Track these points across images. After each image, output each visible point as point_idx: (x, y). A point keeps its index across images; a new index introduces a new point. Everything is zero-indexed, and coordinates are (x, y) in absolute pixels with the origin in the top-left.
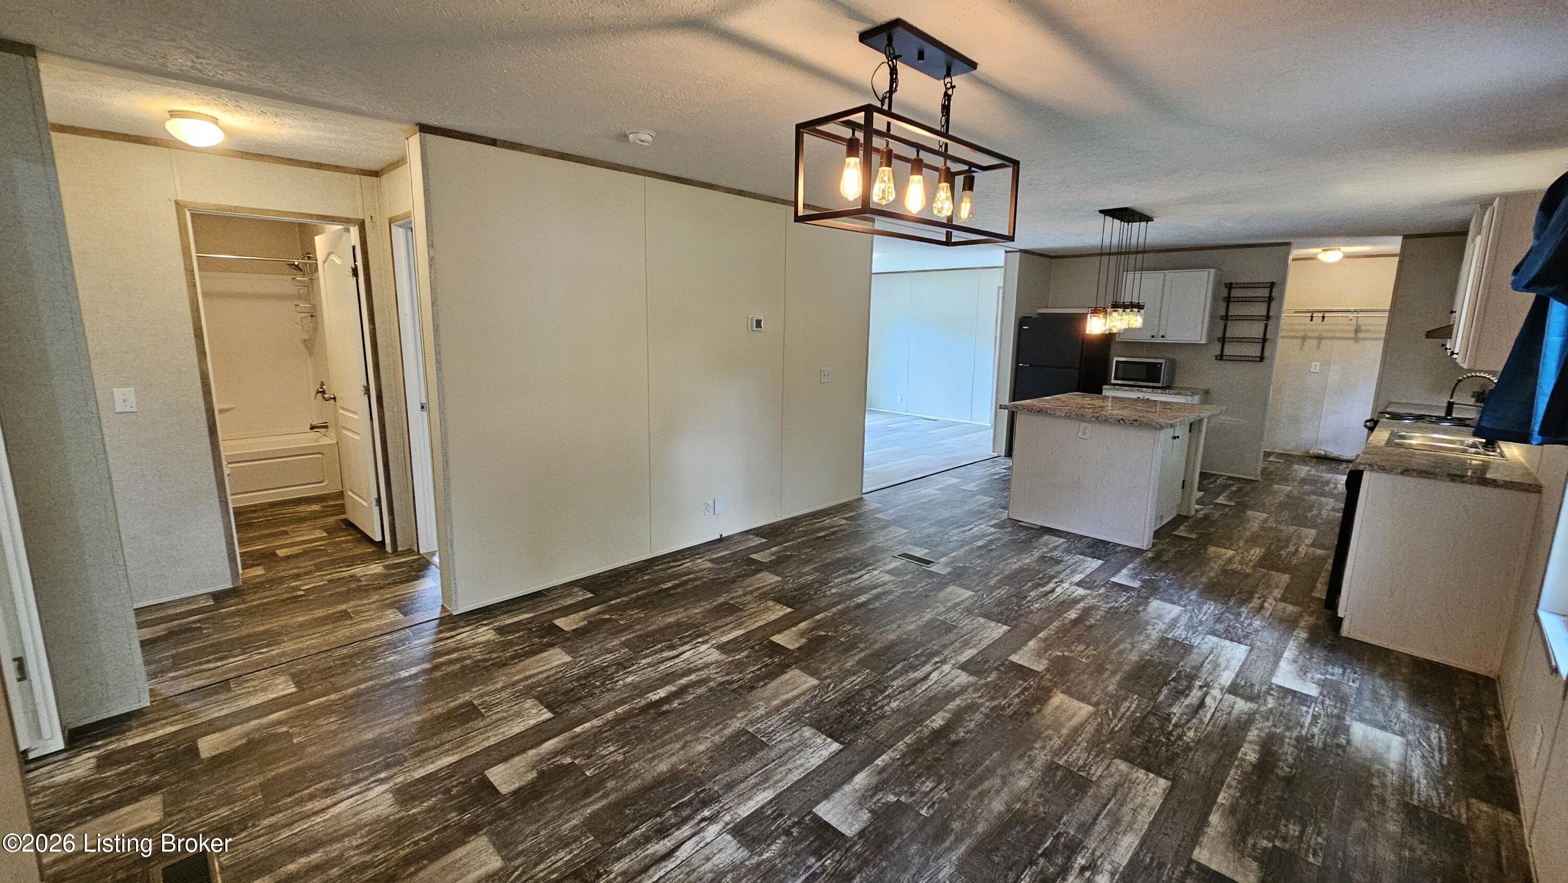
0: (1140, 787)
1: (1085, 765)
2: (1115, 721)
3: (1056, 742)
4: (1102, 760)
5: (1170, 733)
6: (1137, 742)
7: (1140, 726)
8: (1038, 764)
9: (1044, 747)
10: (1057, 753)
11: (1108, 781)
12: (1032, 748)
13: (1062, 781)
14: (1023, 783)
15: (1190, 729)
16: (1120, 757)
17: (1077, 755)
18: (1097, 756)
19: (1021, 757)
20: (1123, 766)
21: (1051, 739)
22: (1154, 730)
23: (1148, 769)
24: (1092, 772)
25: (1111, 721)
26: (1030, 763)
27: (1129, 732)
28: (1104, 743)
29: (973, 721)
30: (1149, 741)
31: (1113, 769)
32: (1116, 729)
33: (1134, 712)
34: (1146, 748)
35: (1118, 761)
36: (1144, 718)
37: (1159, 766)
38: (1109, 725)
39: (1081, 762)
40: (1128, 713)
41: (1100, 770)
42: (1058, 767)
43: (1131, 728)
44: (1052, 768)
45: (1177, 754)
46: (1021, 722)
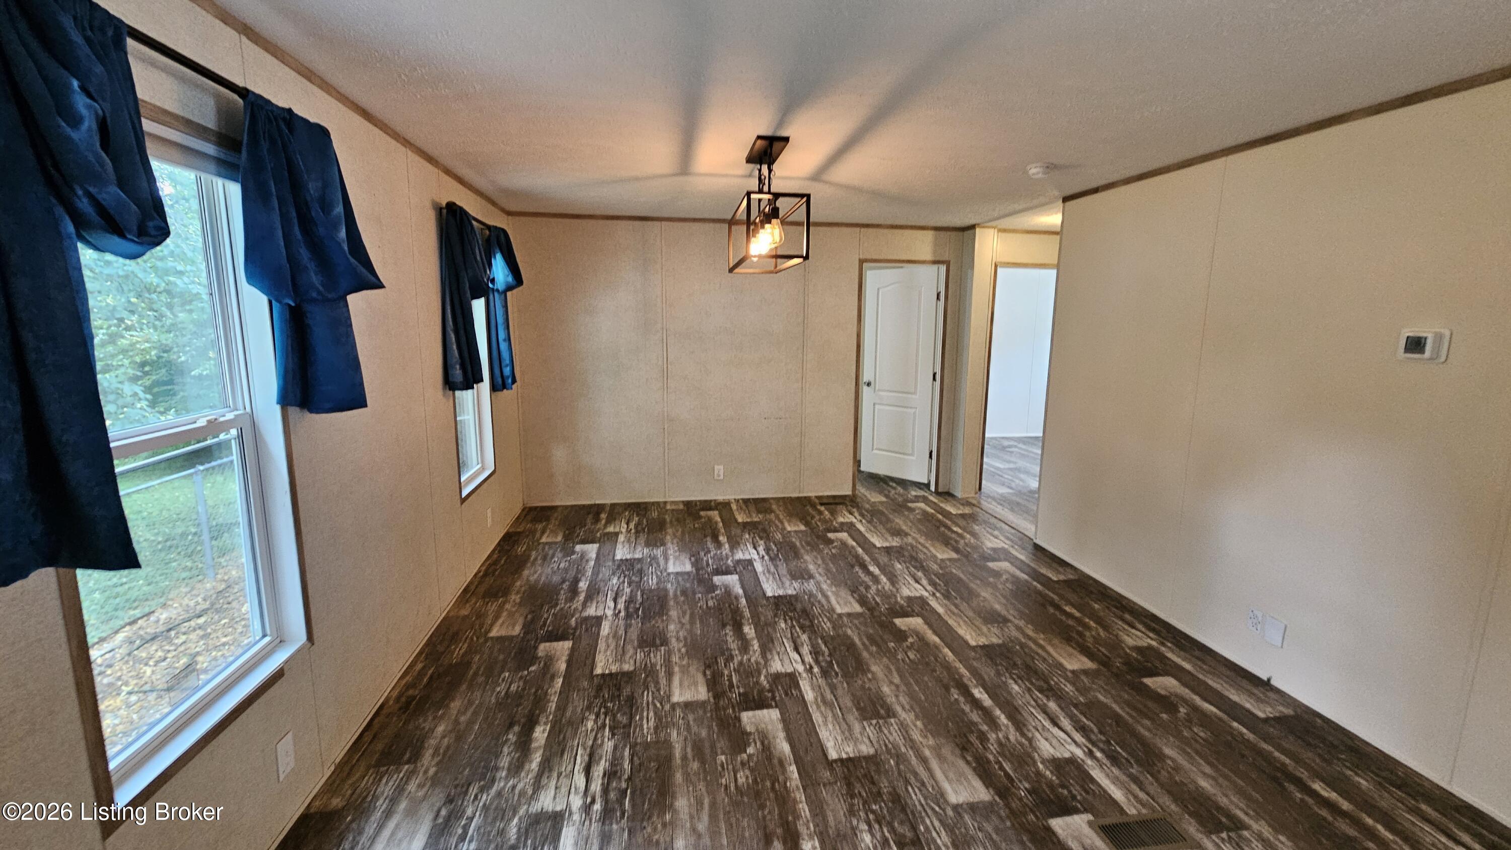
0: (610, 660)
1: (649, 654)
2: (650, 699)
3: (675, 659)
4: (641, 664)
5: (606, 714)
6: (627, 691)
7: (631, 707)
8: (674, 640)
9: (679, 650)
10: (669, 653)
11: (631, 652)
12: (685, 646)
13: (654, 639)
14: (672, 627)
15: (592, 730)
16: (632, 672)
17: (657, 658)
18: (646, 665)
19: (685, 638)
20: (627, 667)
21: (680, 658)
22: (619, 710)
23: (611, 674)
24: (642, 654)
25: (653, 699)
26: (678, 639)
27: (636, 695)
28: (647, 676)
29: (733, 644)
30: (619, 696)
31: (632, 662)
32: (646, 693)
33: (641, 719)
34: (619, 689)
35: (632, 668)
36: (631, 718)
37: (605, 681)
38: (653, 693)
39: (652, 655)
40: (645, 714)
41: (638, 657)
42: (662, 645)
43: (636, 701)
44: (665, 642)
45: (595, 697)
46: (707, 658)
